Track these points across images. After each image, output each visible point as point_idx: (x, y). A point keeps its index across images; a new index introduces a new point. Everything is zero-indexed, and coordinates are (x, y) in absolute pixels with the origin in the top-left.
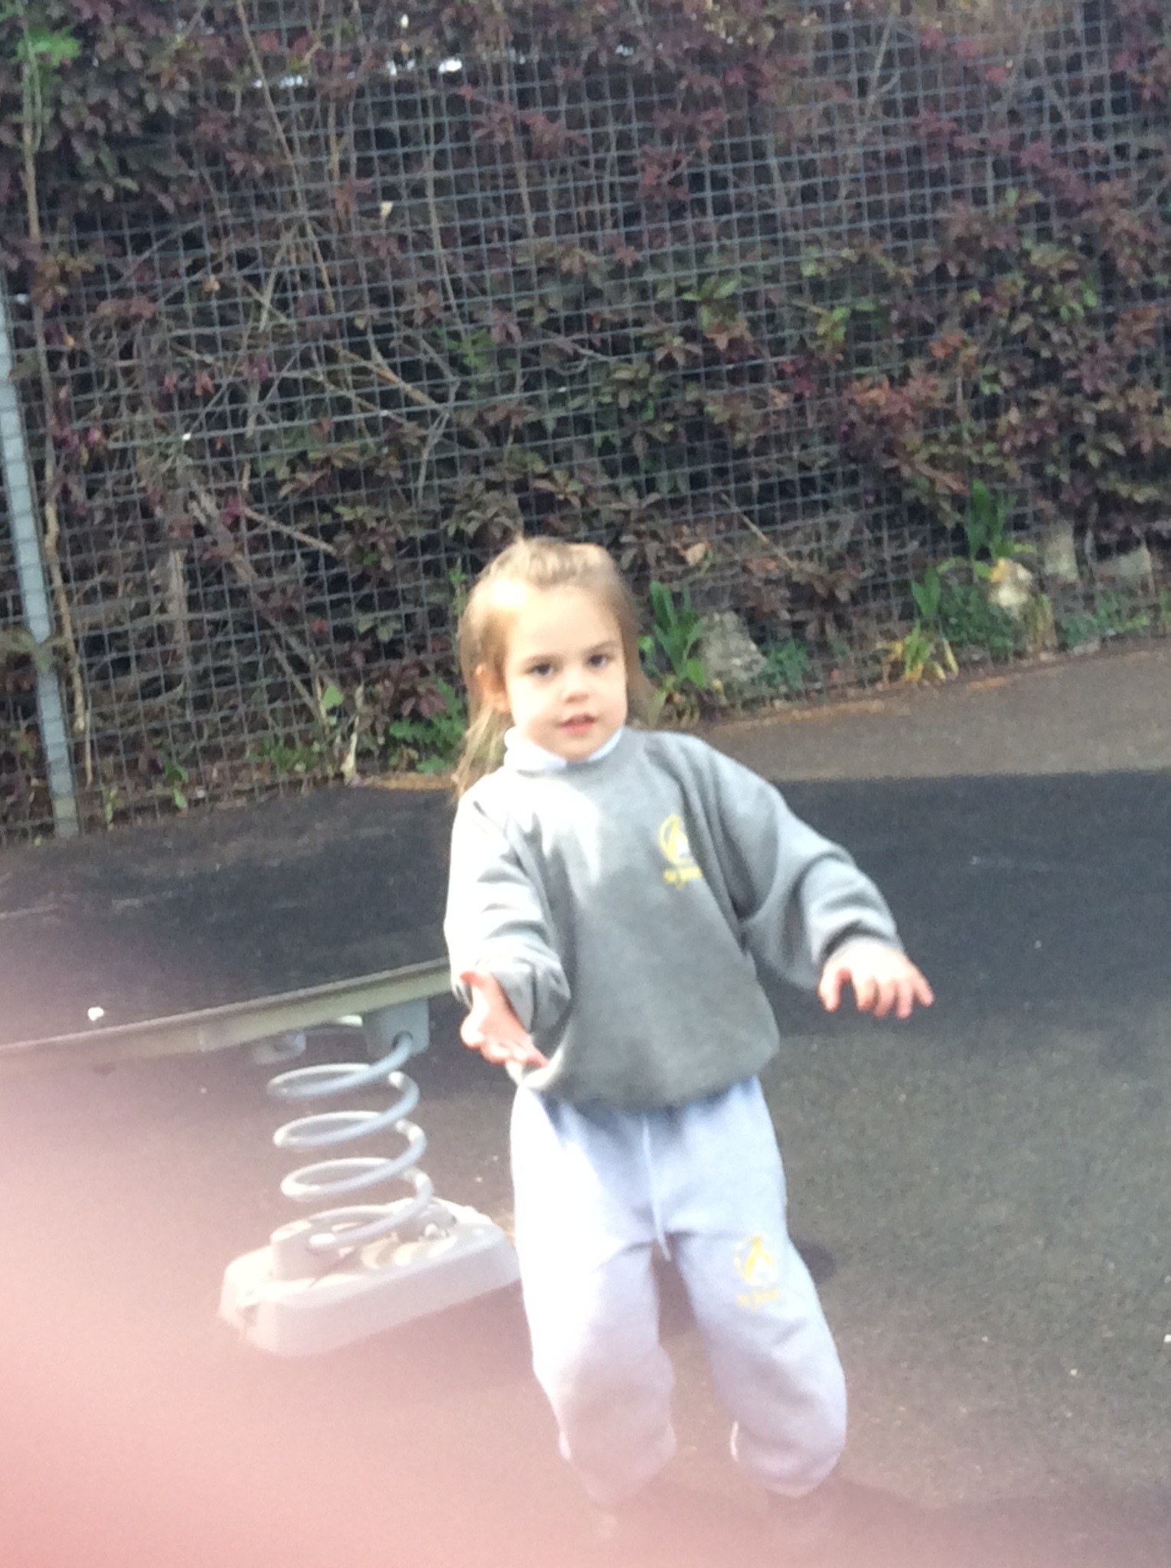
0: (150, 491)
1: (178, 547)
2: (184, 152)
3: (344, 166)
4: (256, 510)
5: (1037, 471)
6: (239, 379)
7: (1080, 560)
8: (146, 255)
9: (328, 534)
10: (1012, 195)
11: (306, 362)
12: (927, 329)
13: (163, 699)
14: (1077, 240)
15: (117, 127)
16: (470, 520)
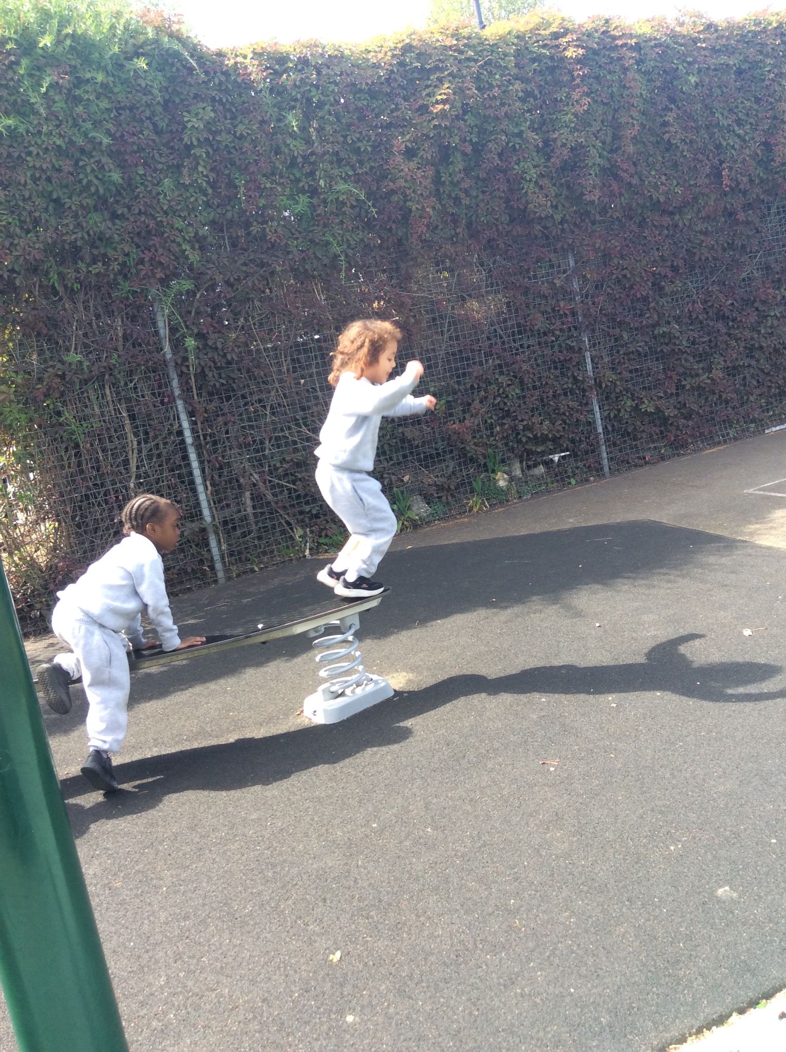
0: (238, 474)
1: (248, 490)
2: (239, 370)
3: (288, 370)
4: (271, 477)
5: (506, 444)
6: (262, 437)
7: (523, 471)
8: (230, 402)
9: (294, 483)
10: (491, 361)
11: (282, 430)
12: (469, 404)
13: (248, 538)
14: (512, 374)
15: (219, 364)
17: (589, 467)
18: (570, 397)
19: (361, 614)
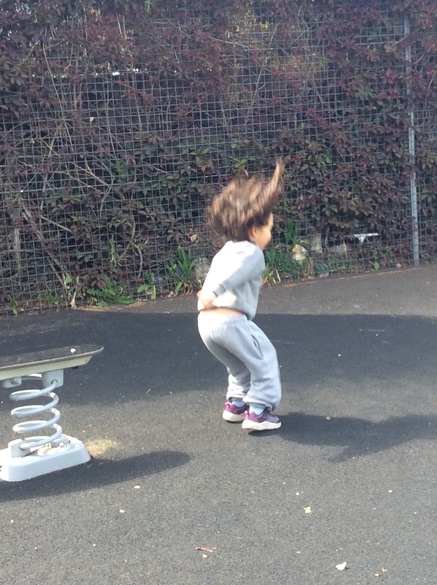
0: (8, 208)
1: (18, 227)
2: (24, 98)
3: (78, 105)
4: (44, 216)
5: (309, 216)
6: (40, 173)
7: (323, 246)
8: (10, 131)
9: (69, 225)
10: (303, 125)
11: (63, 168)
13: (10, 278)
14: (324, 141)
16: (117, 222)
17: (398, 251)
18: (386, 174)
19: (67, 372)
